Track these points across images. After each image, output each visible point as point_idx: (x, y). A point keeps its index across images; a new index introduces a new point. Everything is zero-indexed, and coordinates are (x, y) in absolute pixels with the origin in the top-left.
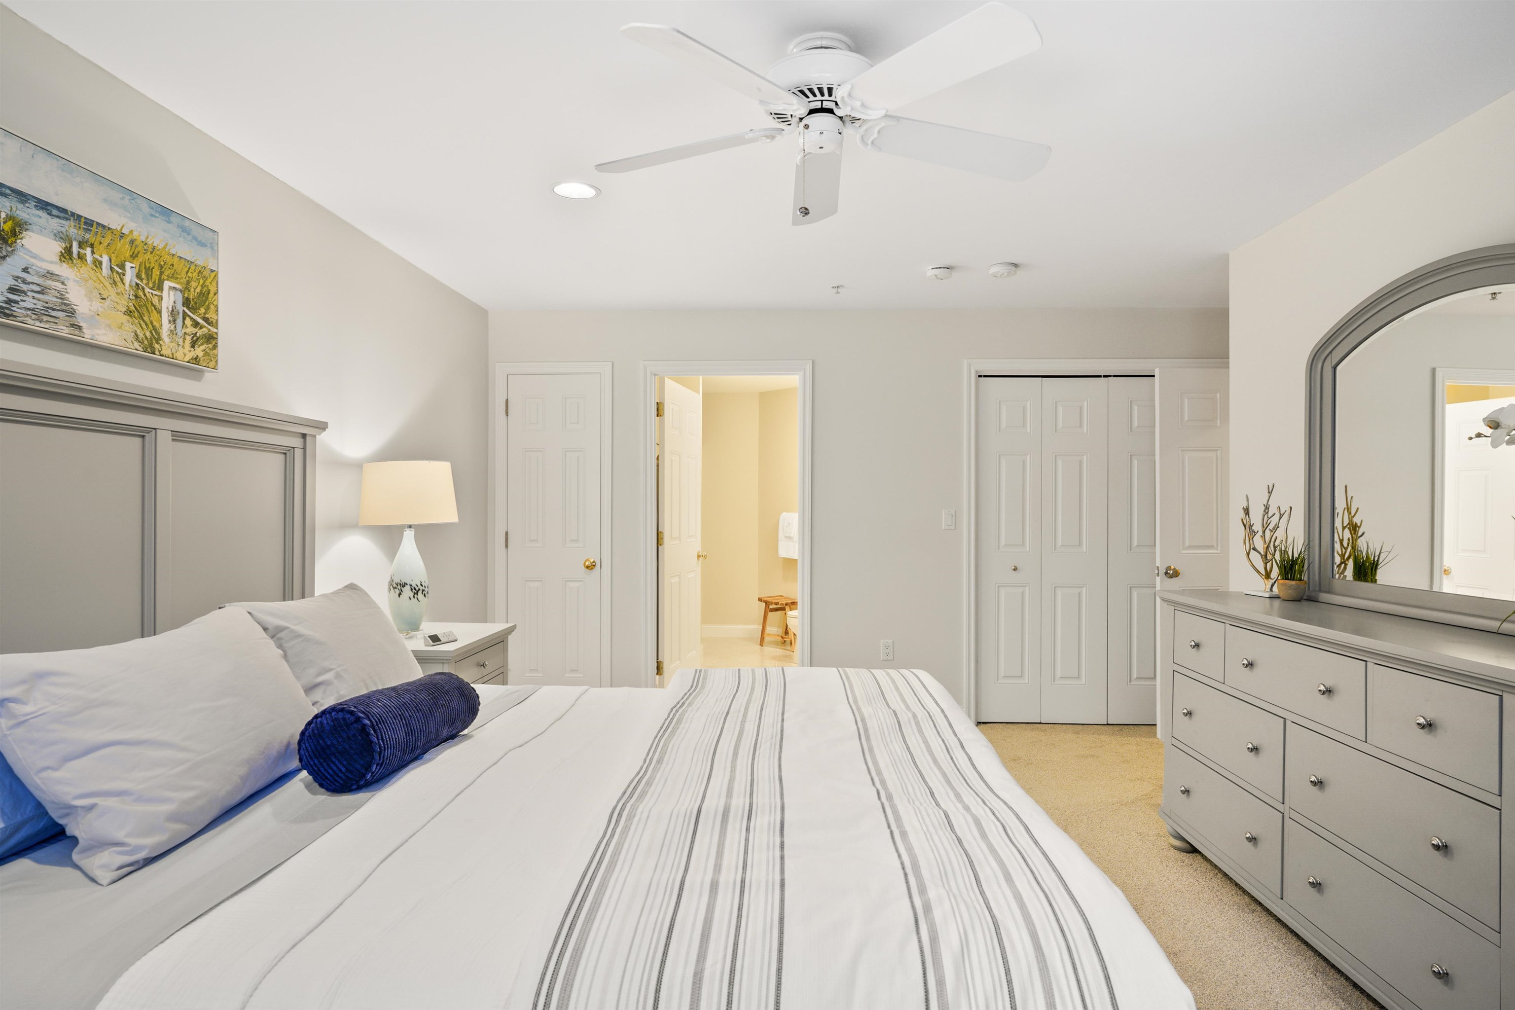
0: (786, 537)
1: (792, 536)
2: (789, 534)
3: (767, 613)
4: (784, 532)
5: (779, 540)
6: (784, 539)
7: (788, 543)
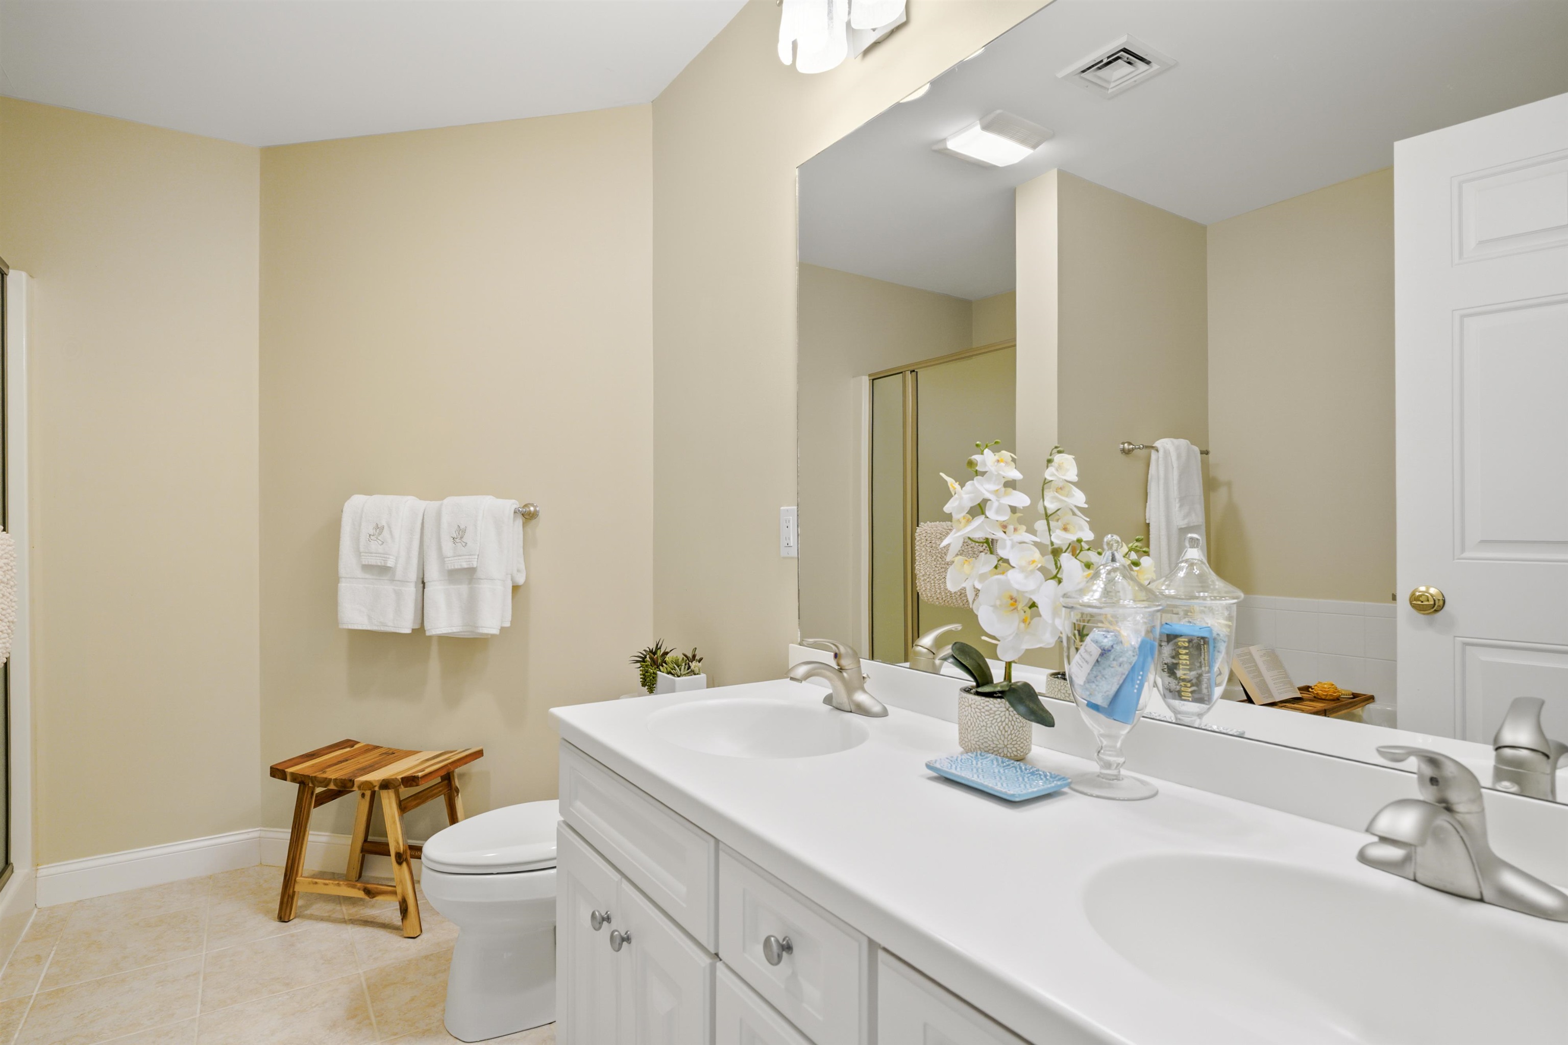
0: (367, 568)
1: (390, 563)
2: (380, 558)
3: (305, 813)
4: (358, 554)
5: (341, 578)
6: (359, 573)
7: (376, 586)
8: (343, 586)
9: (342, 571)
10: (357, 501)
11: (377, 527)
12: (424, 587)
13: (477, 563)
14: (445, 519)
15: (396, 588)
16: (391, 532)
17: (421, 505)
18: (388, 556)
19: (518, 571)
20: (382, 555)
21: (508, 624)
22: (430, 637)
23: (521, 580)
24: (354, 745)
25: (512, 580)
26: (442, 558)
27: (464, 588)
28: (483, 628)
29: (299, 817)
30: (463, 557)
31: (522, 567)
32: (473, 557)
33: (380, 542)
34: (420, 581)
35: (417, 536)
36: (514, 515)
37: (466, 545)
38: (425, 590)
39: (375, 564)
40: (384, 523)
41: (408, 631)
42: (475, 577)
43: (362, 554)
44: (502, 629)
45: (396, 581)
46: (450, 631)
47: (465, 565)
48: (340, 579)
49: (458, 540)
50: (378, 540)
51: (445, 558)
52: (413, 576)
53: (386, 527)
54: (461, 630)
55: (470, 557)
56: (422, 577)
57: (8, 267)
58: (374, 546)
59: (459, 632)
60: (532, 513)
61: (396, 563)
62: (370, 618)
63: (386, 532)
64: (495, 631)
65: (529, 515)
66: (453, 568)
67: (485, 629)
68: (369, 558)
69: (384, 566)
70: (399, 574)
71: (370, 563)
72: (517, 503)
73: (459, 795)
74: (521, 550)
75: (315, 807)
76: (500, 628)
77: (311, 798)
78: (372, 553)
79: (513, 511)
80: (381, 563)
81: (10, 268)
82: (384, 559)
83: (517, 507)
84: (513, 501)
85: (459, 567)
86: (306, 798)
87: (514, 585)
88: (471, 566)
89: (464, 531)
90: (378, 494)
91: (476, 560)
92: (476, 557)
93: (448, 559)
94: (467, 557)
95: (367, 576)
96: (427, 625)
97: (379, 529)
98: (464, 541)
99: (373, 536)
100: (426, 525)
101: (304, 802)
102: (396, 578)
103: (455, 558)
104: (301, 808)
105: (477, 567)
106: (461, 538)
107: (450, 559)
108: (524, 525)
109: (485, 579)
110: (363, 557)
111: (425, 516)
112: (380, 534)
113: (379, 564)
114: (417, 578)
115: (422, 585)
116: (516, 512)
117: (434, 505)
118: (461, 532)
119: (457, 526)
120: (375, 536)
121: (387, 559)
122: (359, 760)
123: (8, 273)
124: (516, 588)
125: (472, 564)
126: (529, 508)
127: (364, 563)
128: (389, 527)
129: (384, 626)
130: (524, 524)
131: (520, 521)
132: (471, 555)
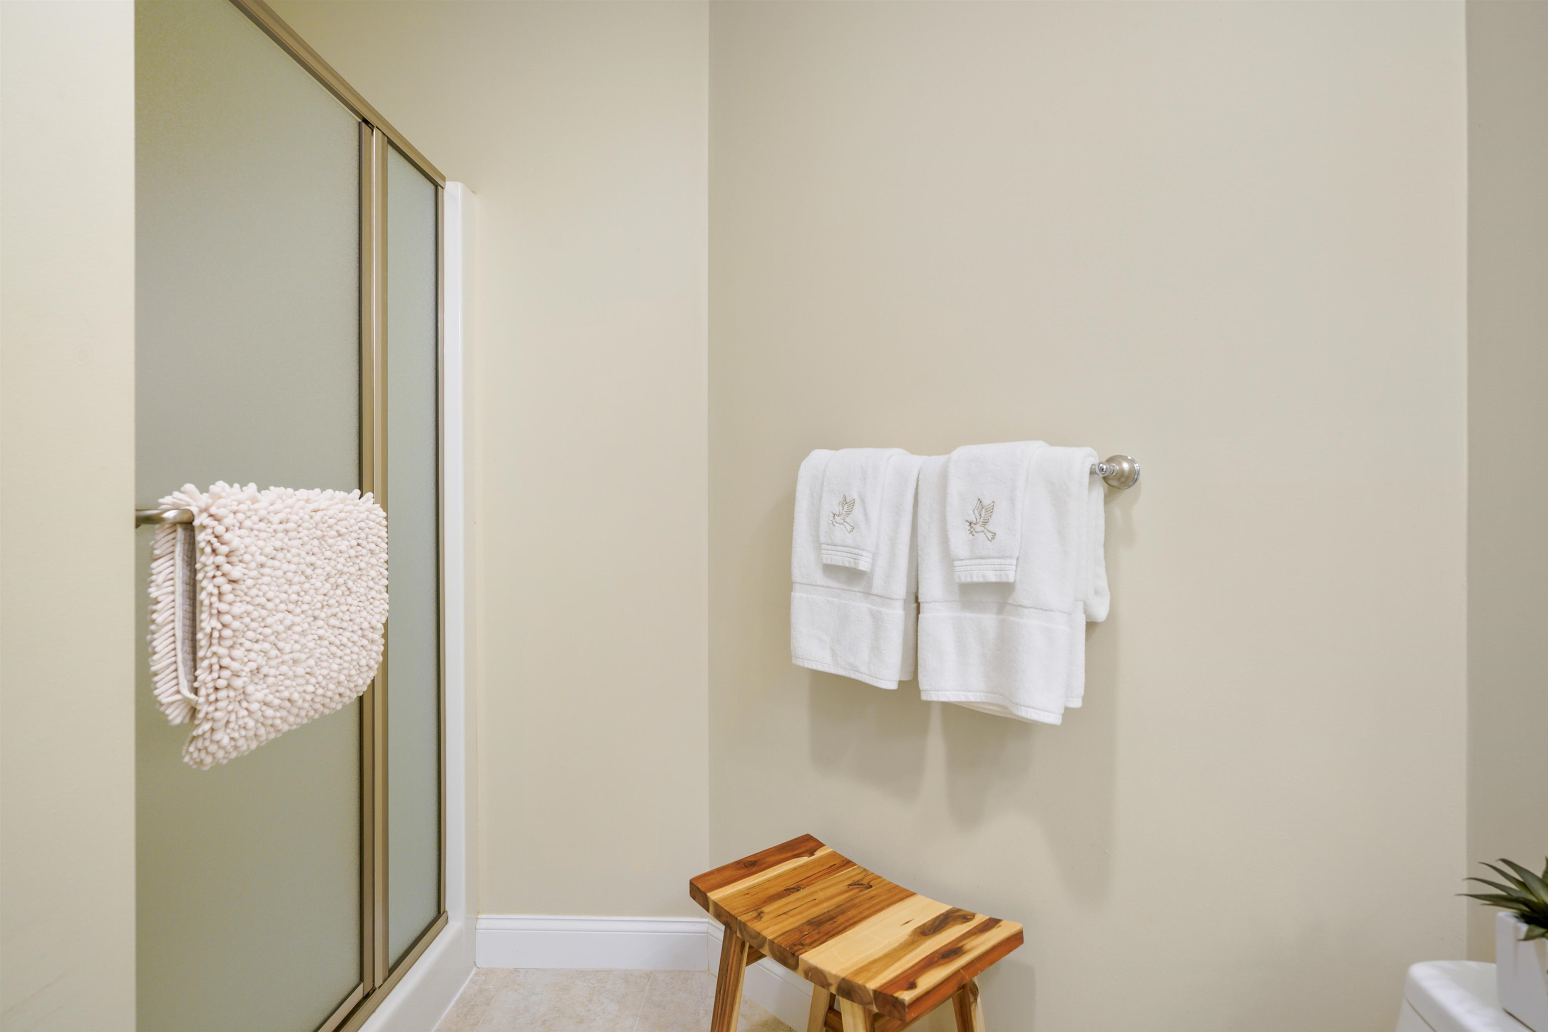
0: (830, 570)
1: (864, 564)
2: (849, 555)
3: (732, 975)
4: (818, 545)
5: (795, 583)
6: (819, 578)
7: (843, 601)
8: (798, 596)
9: (797, 573)
10: (819, 458)
11: (845, 502)
12: (918, 612)
13: (1016, 574)
14: (955, 487)
15: (873, 607)
16: (865, 509)
17: (915, 462)
18: (860, 552)
19: (1096, 592)
20: (852, 550)
21: (1077, 703)
22: (929, 704)
23: (1101, 613)
24: (815, 851)
25: (1086, 612)
26: (949, 560)
27: (989, 620)
28: (1029, 709)
29: (724, 977)
30: (988, 561)
31: (1103, 584)
32: (1008, 561)
33: (849, 528)
34: (913, 598)
35: (907, 518)
36: (1090, 477)
37: (993, 538)
38: (920, 616)
39: (841, 564)
40: (855, 495)
41: (892, 685)
42: (1010, 601)
43: (824, 546)
44: (1068, 712)
45: (873, 595)
46: (963, 699)
47: (992, 577)
48: (794, 585)
49: (978, 528)
50: (845, 524)
51: (954, 560)
52: (900, 588)
53: (858, 502)
54: (984, 700)
55: (1002, 561)
56: (914, 590)
57: (444, 179)
58: (840, 534)
59: (978, 703)
60: (1126, 474)
61: (873, 565)
62: (834, 654)
63: (857, 509)
64: (1053, 718)
65: (1119, 479)
66: (969, 580)
67: (1032, 710)
68: (833, 553)
69: (854, 569)
70: (878, 585)
71: (834, 563)
72: (1095, 453)
73: (979, 999)
74: (1101, 552)
75: (748, 964)
76: (1062, 711)
77: (742, 952)
78: (835, 545)
79: (1088, 471)
80: (849, 562)
81: (446, 179)
82: (854, 556)
83: (1096, 462)
84: (1089, 450)
85: (981, 580)
86: (734, 952)
87: (1089, 621)
88: (1004, 580)
89: (990, 510)
90: (847, 447)
91: (1014, 567)
92: (1014, 562)
93: (960, 563)
94: (996, 561)
95: (831, 583)
96: (924, 682)
97: (847, 504)
98: (990, 529)
99: (839, 516)
100: (922, 500)
101: (731, 957)
102: (874, 591)
103: (973, 562)
104: (728, 966)
105: (1015, 581)
106: (985, 523)
107: (964, 563)
108: (1108, 498)
109: (1032, 608)
110: (824, 552)
111: (920, 483)
112: (849, 513)
113: (847, 565)
114: (908, 593)
115: (915, 605)
116: (1095, 473)
117: (934, 462)
118: (983, 511)
119: (976, 501)
120: (842, 517)
121: (859, 557)
122: (816, 892)
123: (445, 185)
124: (1091, 625)
125: (1006, 575)
126: (1120, 464)
127: (825, 562)
128: (863, 501)
129: (855, 671)
130: (1106, 497)
131: (1099, 491)
132: (1003, 557)
